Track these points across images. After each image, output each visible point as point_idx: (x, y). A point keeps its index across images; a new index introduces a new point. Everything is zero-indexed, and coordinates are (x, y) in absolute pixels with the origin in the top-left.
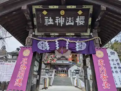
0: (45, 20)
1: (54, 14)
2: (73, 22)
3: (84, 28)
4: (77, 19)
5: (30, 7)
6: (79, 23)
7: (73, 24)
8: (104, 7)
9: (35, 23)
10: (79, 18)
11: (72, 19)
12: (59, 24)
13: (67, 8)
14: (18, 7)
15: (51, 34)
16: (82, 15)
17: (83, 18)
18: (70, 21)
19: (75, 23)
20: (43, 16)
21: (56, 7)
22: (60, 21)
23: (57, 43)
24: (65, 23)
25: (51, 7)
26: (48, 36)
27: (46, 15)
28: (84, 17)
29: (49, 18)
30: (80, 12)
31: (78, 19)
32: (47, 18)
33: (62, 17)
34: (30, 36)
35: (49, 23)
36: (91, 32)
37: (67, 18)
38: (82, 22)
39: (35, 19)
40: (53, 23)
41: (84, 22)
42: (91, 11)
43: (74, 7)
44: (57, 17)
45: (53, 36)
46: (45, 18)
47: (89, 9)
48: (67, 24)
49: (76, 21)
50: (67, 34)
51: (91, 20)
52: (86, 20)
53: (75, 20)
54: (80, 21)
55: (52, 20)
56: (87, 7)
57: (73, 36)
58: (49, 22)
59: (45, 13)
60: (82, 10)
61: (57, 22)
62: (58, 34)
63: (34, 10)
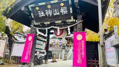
2: (59, 12)
3: (68, 16)
4: (61, 10)
5: (27, 7)
6: (63, 13)
7: (59, 14)
9: (33, 17)
10: (63, 9)
11: (57, 10)
12: (49, 15)
13: (51, 3)
15: (45, 23)
18: (56, 12)
19: (61, 13)
20: (37, 11)
21: (44, 3)
22: (49, 13)
24: (53, 15)
25: (40, 4)
27: (39, 10)
28: (66, 7)
29: (41, 12)
30: (62, 4)
32: (40, 12)
33: (49, 10)
35: (42, 16)
37: (53, 10)
38: (65, 11)
39: (32, 14)
40: (44, 15)
41: (67, 11)
42: (70, 2)
43: (56, 1)
44: (46, 11)
45: (46, 24)
47: (68, 1)
48: (55, 15)
49: (61, 12)
50: (56, 22)
51: (72, 10)
52: (69, 10)
54: (64, 11)
55: (43, 13)
57: (61, 23)
58: (42, 14)
59: (37, 8)
60: (63, 2)
61: (47, 14)
62: (49, 23)
63: (30, 8)
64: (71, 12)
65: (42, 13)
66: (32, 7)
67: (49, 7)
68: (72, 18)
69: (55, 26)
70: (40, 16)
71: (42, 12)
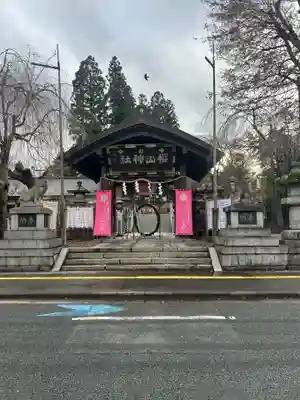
0: (121, 159)
1: (131, 153)
2: (154, 160)
3: (168, 166)
4: (159, 157)
5: (104, 150)
6: (162, 161)
7: (154, 162)
8: (185, 151)
9: (110, 163)
10: (162, 156)
11: (153, 157)
12: (138, 162)
13: (146, 146)
14: (94, 151)
15: (129, 174)
16: (164, 153)
17: (166, 155)
18: (151, 160)
19: (157, 162)
20: (119, 155)
21: (133, 146)
22: (139, 159)
23: (137, 184)
24: (145, 162)
25: (128, 147)
26: (125, 177)
27: (123, 154)
29: (125, 157)
30: (162, 150)
33: (140, 155)
34: (104, 176)
35: (126, 162)
36: (177, 170)
37: (147, 156)
38: (164, 159)
39: (109, 159)
40: (130, 162)
41: (167, 160)
42: (174, 150)
43: (153, 145)
44: (135, 156)
46: (121, 157)
48: (148, 162)
50: (148, 173)
51: (175, 159)
52: (170, 159)
53: (156, 158)
54: (162, 159)
55: (130, 158)
56: (169, 145)
57: (155, 175)
58: (126, 160)
59: (121, 152)
60: (164, 148)
61: (135, 160)
62: (137, 174)
63: (108, 152)
64: (174, 161)
65: (128, 158)
66: (111, 150)
67: (141, 151)
68: (174, 169)
69: (146, 178)
70: (123, 162)
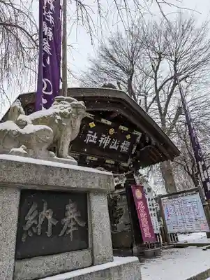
0: (88, 135)
2: (118, 146)
4: (122, 144)
6: (123, 149)
7: (116, 149)
10: (126, 143)
11: (118, 142)
12: (103, 145)
13: (120, 128)
15: (88, 158)
16: (129, 140)
17: (129, 143)
18: (115, 145)
19: (119, 148)
21: (109, 123)
22: (105, 141)
24: (108, 146)
25: (103, 121)
27: (92, 129)
29: (93, 134)
30: (128, 137)
31: (124, 144)
32: (92, 132)
33: (109, 137)
35: (91, 141)
37: (114, 140)
40: (95, 142)
41: (128, 149)
43: (126, 129)
44: (103, 135)
46: (89, 132)
47: (137, 136)
48: (111, 147)
49: (121, 146)
50: (107, 161)
51: (135, 149)
52: (131, 148)
53: (120, 144)
54: (125, 147)
56: (138, 133)
58: (92, 138)
59: (92, 125)
60: (131, 135)
61: (101, 141)
62: (96, 159)
64: (133, 152)
65: (95, 137)
70: (88, 140)
71: (95, 134)
